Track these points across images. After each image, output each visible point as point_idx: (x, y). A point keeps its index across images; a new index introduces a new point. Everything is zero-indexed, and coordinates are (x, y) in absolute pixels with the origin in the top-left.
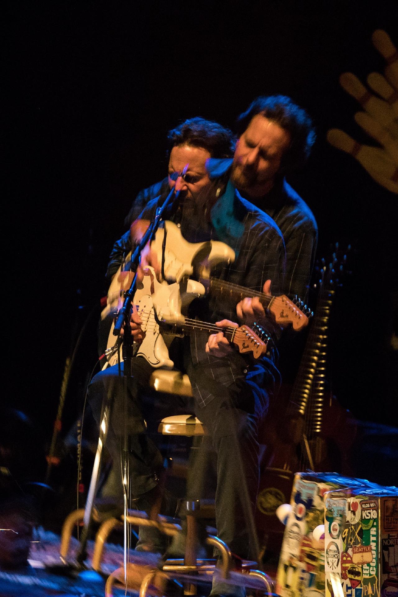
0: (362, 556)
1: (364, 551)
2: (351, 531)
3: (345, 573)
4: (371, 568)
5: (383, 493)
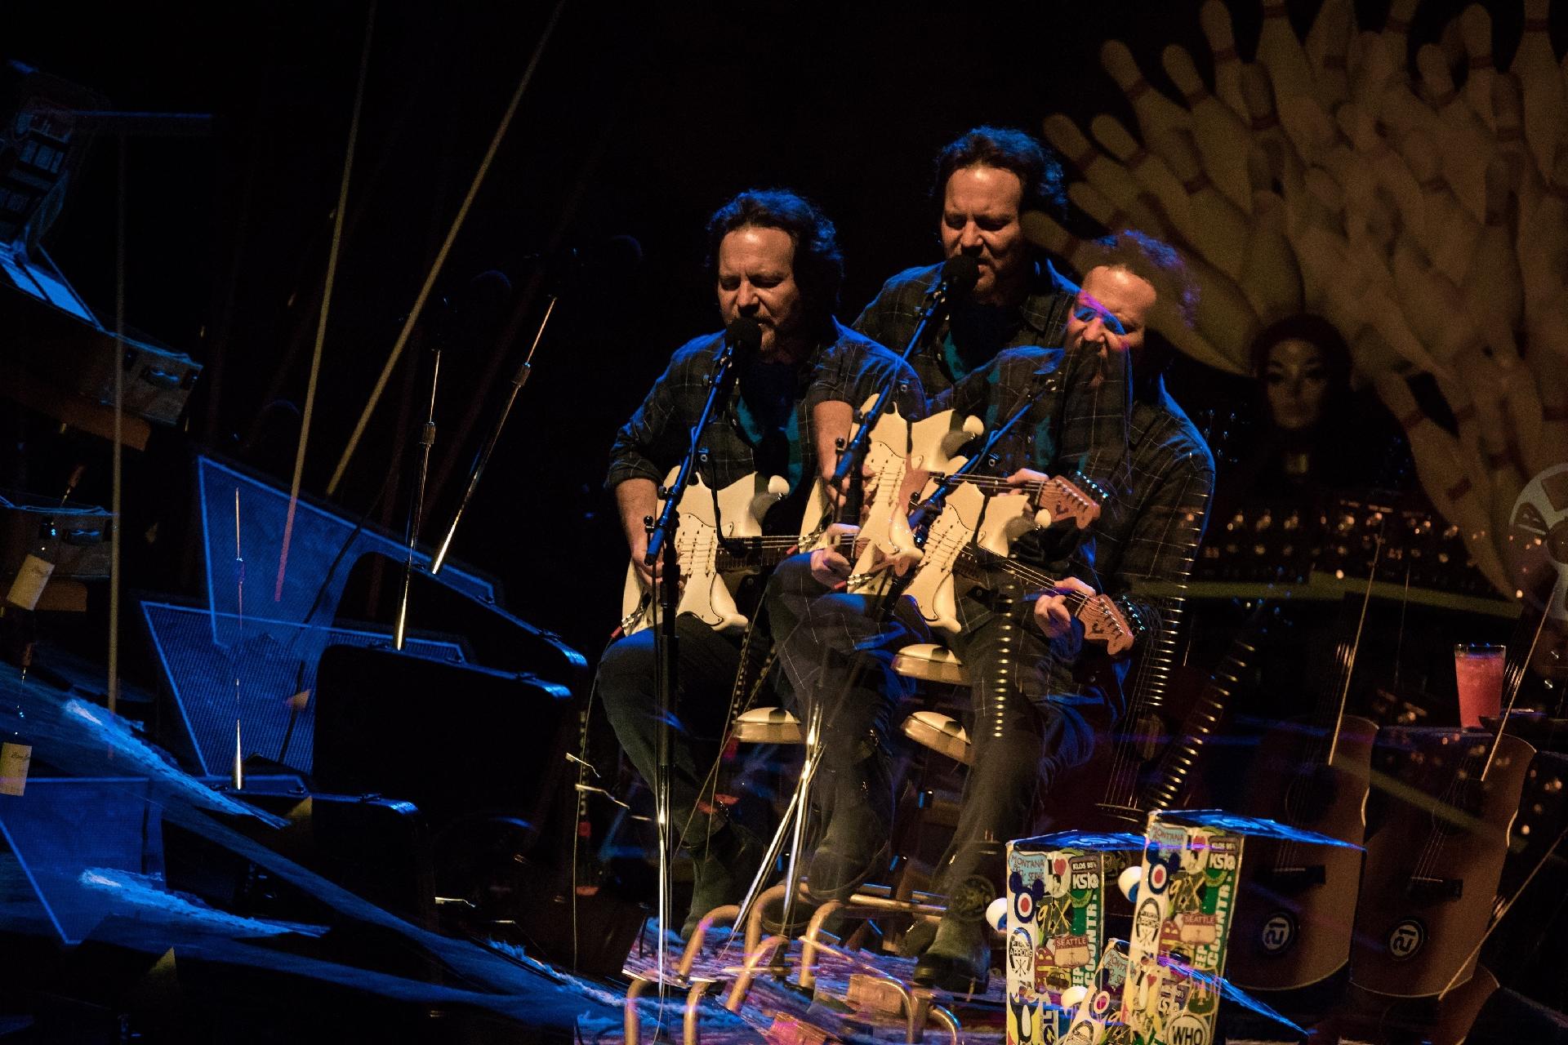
0: (1199, 931)
1: (1074, 945)
2: (1185, 885)
3: (1165, 955)
4: (1211, 954)
5: (1250, 829)
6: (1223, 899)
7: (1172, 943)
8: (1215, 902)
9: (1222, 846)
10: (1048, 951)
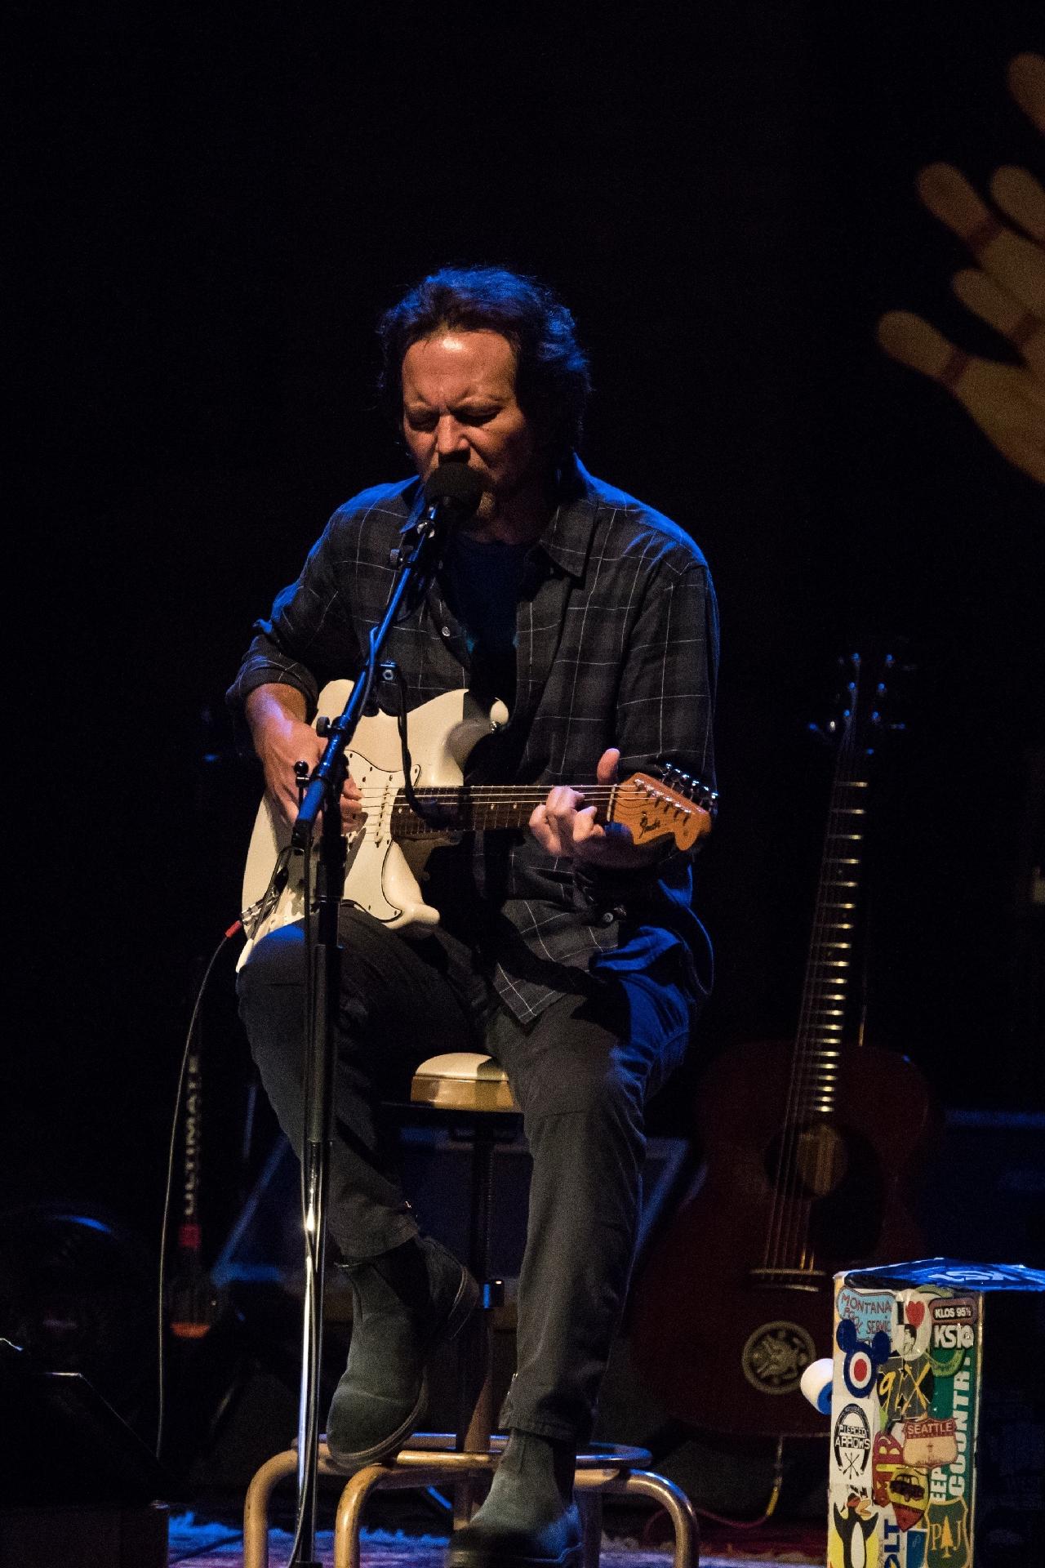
0: (930, 1446)
2: (902, 1377)
3: (884, 1489)
4: (953, 1480)
6: (961, 1393)
7: (891, 1468)
8: (951, 1401)
9: (950, 1313)
10: (894, 1440)
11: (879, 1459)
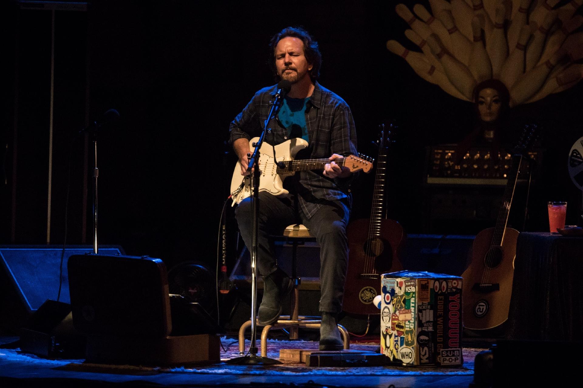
0: (405, 316)
2: (398, 300)
3: (394, 327)
4: (411, 324)
5: (419, 276)
6: (412, 303)
7: (395, 321)
8: (410, 305)
9: (409, 284)
10: (396, 315)
11: (393, 319)
